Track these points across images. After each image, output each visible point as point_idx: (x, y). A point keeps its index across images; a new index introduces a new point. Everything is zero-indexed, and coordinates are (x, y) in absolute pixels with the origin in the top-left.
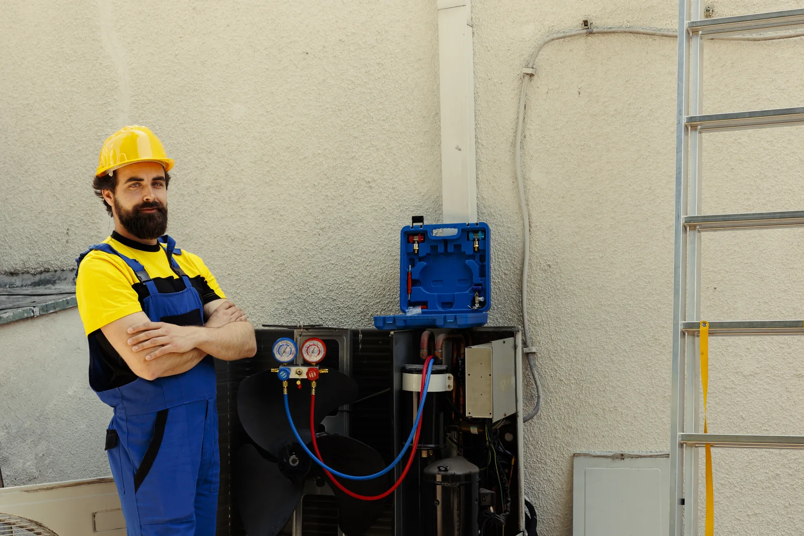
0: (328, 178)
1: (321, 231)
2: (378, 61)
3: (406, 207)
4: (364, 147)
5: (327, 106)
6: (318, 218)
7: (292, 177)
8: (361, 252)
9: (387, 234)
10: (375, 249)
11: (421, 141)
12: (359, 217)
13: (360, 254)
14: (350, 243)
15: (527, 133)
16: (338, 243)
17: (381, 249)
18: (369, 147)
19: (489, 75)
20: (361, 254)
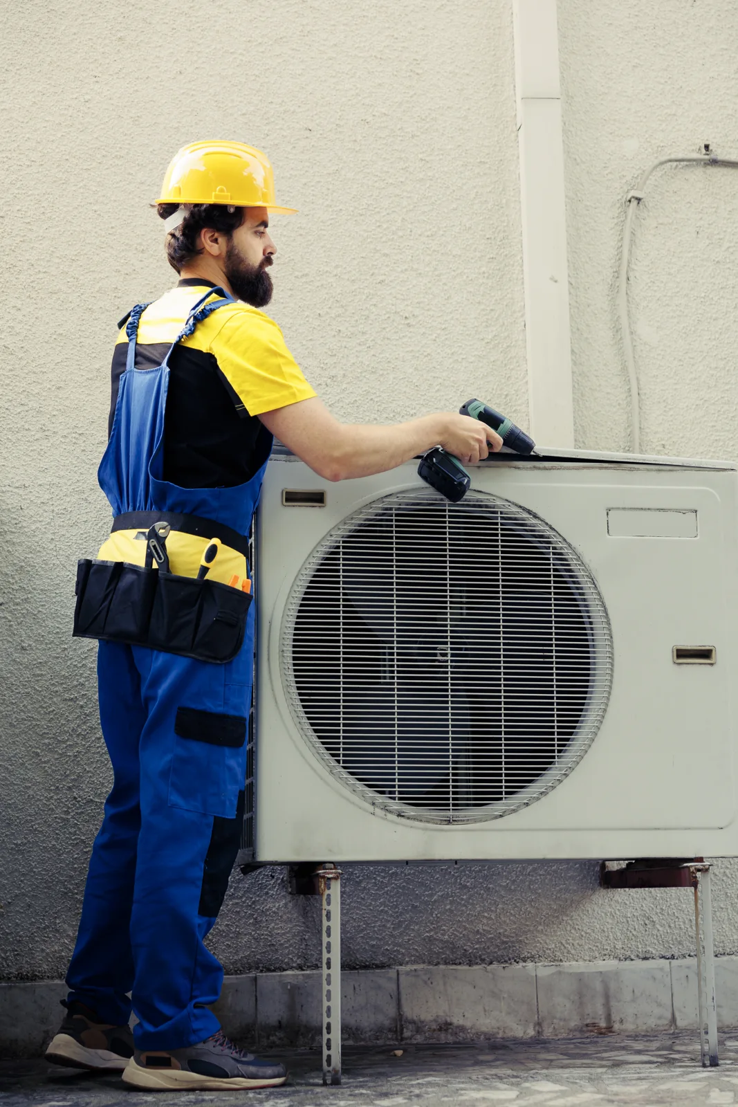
0: (342, 306)
1: (329, 380)
2: (420, 156)
3: (462, 356)
4: (399, 270)
5: (340, 207)
6: (326, 362)
7: (282, 301)
8: (394, 414)
9: (434, 391)
10: (414, 411)
11: (484, 269)
12: (390, 365)
13: (391, 415)
14: (376, 400)
15: (631, 274)
16: (357, 399)
17: (425, 411)
18: (406, 270)
19: (579, 195)
20: (394, 416)
